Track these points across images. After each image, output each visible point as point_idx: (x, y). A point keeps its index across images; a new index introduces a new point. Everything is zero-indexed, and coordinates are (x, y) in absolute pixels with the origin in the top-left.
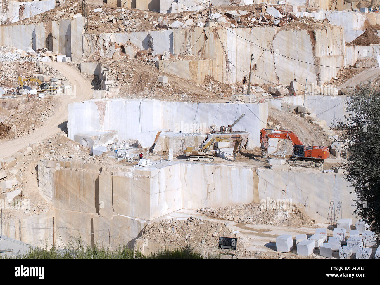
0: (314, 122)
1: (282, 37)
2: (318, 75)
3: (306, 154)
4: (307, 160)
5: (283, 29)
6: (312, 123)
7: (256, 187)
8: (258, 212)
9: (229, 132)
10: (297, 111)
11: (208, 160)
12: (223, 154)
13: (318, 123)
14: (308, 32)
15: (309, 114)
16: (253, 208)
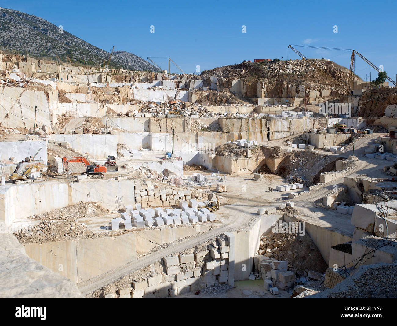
0: (75, 151)
1: (27, 95)
2: (51, 121)
3: (95, 171)
4: (95, 174)
5: (27, 90)
6: (74, 152)
7: (70, 195)
8: (75, 211)
9: (32, 161)
10: (60, 145)
11: (30, 181)
12: (33, 177)
13: (78, 152)
14: (44, 92)
15: (69, 146)
16: (71, 209)
